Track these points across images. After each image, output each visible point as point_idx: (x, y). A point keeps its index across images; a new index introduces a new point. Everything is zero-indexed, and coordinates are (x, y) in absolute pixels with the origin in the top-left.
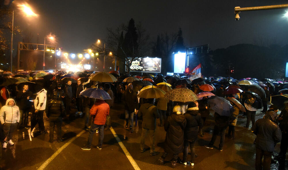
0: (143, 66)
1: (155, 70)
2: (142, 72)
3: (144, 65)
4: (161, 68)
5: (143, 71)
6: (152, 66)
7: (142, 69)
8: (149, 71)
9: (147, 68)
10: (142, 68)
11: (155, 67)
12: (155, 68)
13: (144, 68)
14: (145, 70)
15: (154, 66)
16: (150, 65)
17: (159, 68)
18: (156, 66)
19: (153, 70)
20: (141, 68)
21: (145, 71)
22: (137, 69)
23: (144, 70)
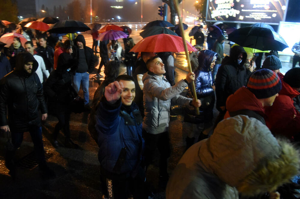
0: (240, 9)
1: (270, 17)
2: (236, 22)
3: (242, 6)
4: (285, 13)
5: (241, 20)
6: (263, 9)
7: (238, 16)
8: (253, 20)
9: (248, 14)
10: (238, 12)
11: (269, 9)
12: (270, 14)
13: (242, 14)
14: (245, 18)
15: (267, 7)
16: (258, 6)
17: (282, 11)
18: (272, 7)
19: (265, 17)
20: (234, 13)
21: (245, 20)
22: (227, 17)
23: (241, 18)
